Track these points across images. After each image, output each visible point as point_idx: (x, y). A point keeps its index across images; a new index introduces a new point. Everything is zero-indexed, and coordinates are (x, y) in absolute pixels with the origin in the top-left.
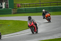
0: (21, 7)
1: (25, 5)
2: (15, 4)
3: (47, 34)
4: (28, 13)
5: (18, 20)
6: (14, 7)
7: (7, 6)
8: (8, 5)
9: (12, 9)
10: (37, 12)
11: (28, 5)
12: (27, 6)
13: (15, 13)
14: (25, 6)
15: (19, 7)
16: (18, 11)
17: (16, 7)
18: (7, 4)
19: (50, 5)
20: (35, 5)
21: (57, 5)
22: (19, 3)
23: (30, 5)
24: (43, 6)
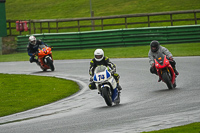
0: (29, 30)
2: (10, 22)
6: (8, 31)
10: (81, 47)
11: (53, 26)
12: (50, 29)
14: (42, 29)
15: (23, 30)
16: (19, 44)
17: (14, 32)
19: (126, 24)
20: (76, 24)
21: (149, 23)
22: (25, 18)
23: (60, 25)
24: (103, 26)
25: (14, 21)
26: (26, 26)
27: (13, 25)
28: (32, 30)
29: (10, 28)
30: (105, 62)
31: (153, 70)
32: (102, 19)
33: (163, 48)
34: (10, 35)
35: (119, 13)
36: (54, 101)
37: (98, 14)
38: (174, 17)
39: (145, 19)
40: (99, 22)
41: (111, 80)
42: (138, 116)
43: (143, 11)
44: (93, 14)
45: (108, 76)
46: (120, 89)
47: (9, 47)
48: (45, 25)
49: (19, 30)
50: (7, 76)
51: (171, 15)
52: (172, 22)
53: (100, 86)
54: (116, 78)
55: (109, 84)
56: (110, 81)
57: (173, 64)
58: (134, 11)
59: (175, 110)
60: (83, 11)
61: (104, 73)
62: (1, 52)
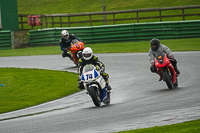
0: (41, 24)
2: (21, 16)
3: (129, 112)
5: (32, 67)
6: (20, 26)
9: (12, 33)
11: (65, 20)
12: (61, 24)
13: (23, 46)
14: (53, 24)
15: (34, 25)
16: (31, 38)
17: (26, 26)
19: (138, 19)
20: (88, 18)
21: (161, 18)
22: (36, 12)
24: (115, 21)
25: (26, 16)
26: (38, 21)
27: (24, 19)
28: (44, 25)
29: (22, 23)
30: (94, 61)
31: (154, 69)
32: (114, 14)
33: (163, 46)
34: (22, 29)
35: (130, 7)
36: (66, 95)
37: (110, 8)
38: (186, 12)
39: (157, 14)
40: (111, 17)
41: (100, 80)
42: (150, 111)
43: (155, 6)
44: (104, 9)
45: (96, 75)
46: (109, 89)
47: (21, 42)
48: (57, 20)
49: (31, 24)
50: (19, 70)
51: (183, 9)
52: (184, 16)
53: (88, 85)
54: (105, 78)
55: (97, 83)
56: (98, 81)
57: (174, 63)
58: (146, 5)
59: (187, 105)
60: (95, 6)
61: (92, 73)
62: (13, 46)
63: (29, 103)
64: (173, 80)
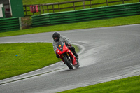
0: (39, 11)
1: (50, 7)
2: (25, 6)
3: (108, 68)
4: (56, 24)
5: (36, 42)
6: (25, 13)
7: (7, 12)
8: (9, 10)
9: (20, 19)
10: (77, 21)
11: (56, 7)
12: (54, 10)
13: (28, 27)
14: (48, 10)
15: (35, 12)
16: (33, 21)
17: (29, 13)
18: (6, 7)
19: (107, 3)
20: (72, 5)
21: (123, 1)
22: (36, 3)
23: (61, 6)
24: (91, 5)
25: (29, 6)
26: (37, 9)
27: (28, 8)
28: (42, 11)
29: (26, 11)
34: (27, 16)
40: (89, 3)
47: (26, 24)
49: (32, 12)
62: (21, 28)
63: (37, 67)
64: (73, 62)
